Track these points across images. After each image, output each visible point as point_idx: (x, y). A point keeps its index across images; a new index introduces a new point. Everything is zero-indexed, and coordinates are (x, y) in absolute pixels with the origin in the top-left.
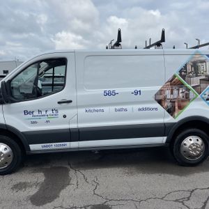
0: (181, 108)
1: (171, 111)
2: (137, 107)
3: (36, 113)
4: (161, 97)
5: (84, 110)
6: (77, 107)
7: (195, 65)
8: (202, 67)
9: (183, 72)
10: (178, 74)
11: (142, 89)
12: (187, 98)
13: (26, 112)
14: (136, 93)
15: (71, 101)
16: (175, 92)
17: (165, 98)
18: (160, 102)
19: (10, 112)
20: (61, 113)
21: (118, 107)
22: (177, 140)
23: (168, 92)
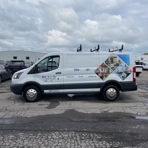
0: (106, 76)
1: (102, 78)
2: (88, 76)
3: (47, 77)
4: (98, 72)
5: (66, 77)
6: (63, 75)
7: (112, 59)
8: (115, 60)
9: (107, 61)
10: (104, 63)
11: (90, 68)
12: (108, 72)
13: (43, 77)
14: (87, 70)
15: (60, 73)
16: (103, 70)
17: (99, 72)
18: (97, 74)
19: (37, 77)
20: (57, 77)
21: (80, 76)
22: (105, 90)
23: (100, 70)
